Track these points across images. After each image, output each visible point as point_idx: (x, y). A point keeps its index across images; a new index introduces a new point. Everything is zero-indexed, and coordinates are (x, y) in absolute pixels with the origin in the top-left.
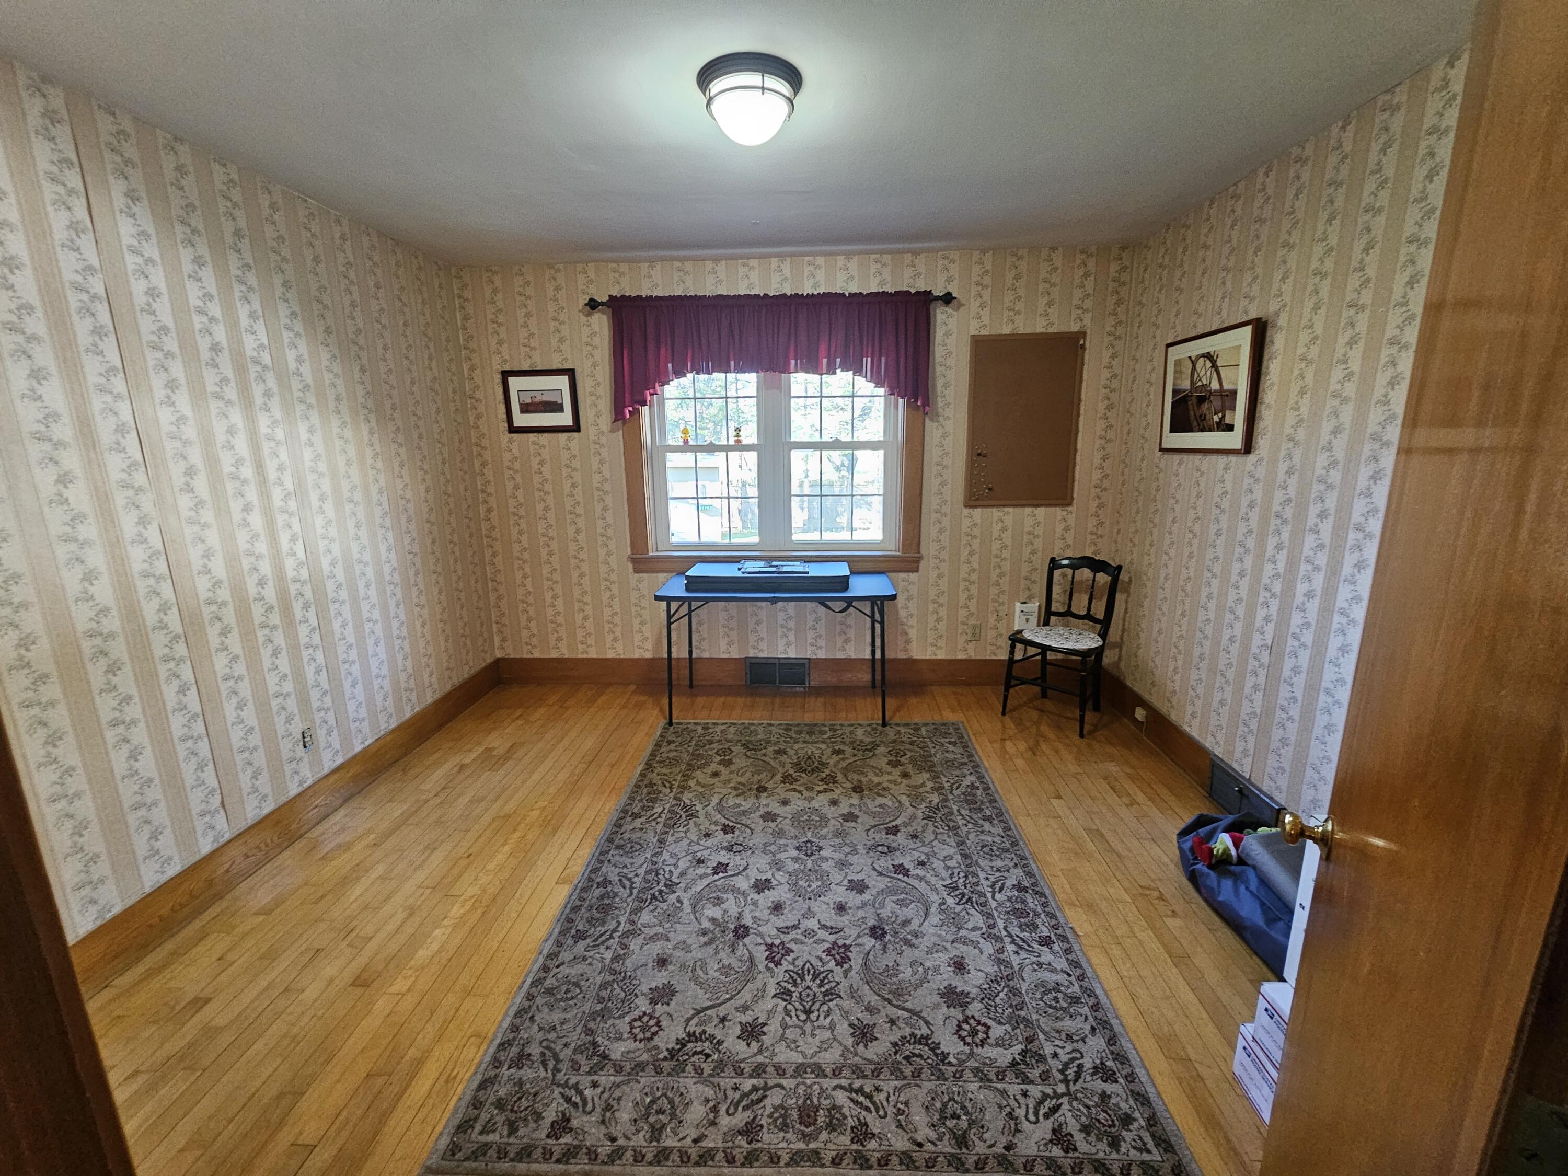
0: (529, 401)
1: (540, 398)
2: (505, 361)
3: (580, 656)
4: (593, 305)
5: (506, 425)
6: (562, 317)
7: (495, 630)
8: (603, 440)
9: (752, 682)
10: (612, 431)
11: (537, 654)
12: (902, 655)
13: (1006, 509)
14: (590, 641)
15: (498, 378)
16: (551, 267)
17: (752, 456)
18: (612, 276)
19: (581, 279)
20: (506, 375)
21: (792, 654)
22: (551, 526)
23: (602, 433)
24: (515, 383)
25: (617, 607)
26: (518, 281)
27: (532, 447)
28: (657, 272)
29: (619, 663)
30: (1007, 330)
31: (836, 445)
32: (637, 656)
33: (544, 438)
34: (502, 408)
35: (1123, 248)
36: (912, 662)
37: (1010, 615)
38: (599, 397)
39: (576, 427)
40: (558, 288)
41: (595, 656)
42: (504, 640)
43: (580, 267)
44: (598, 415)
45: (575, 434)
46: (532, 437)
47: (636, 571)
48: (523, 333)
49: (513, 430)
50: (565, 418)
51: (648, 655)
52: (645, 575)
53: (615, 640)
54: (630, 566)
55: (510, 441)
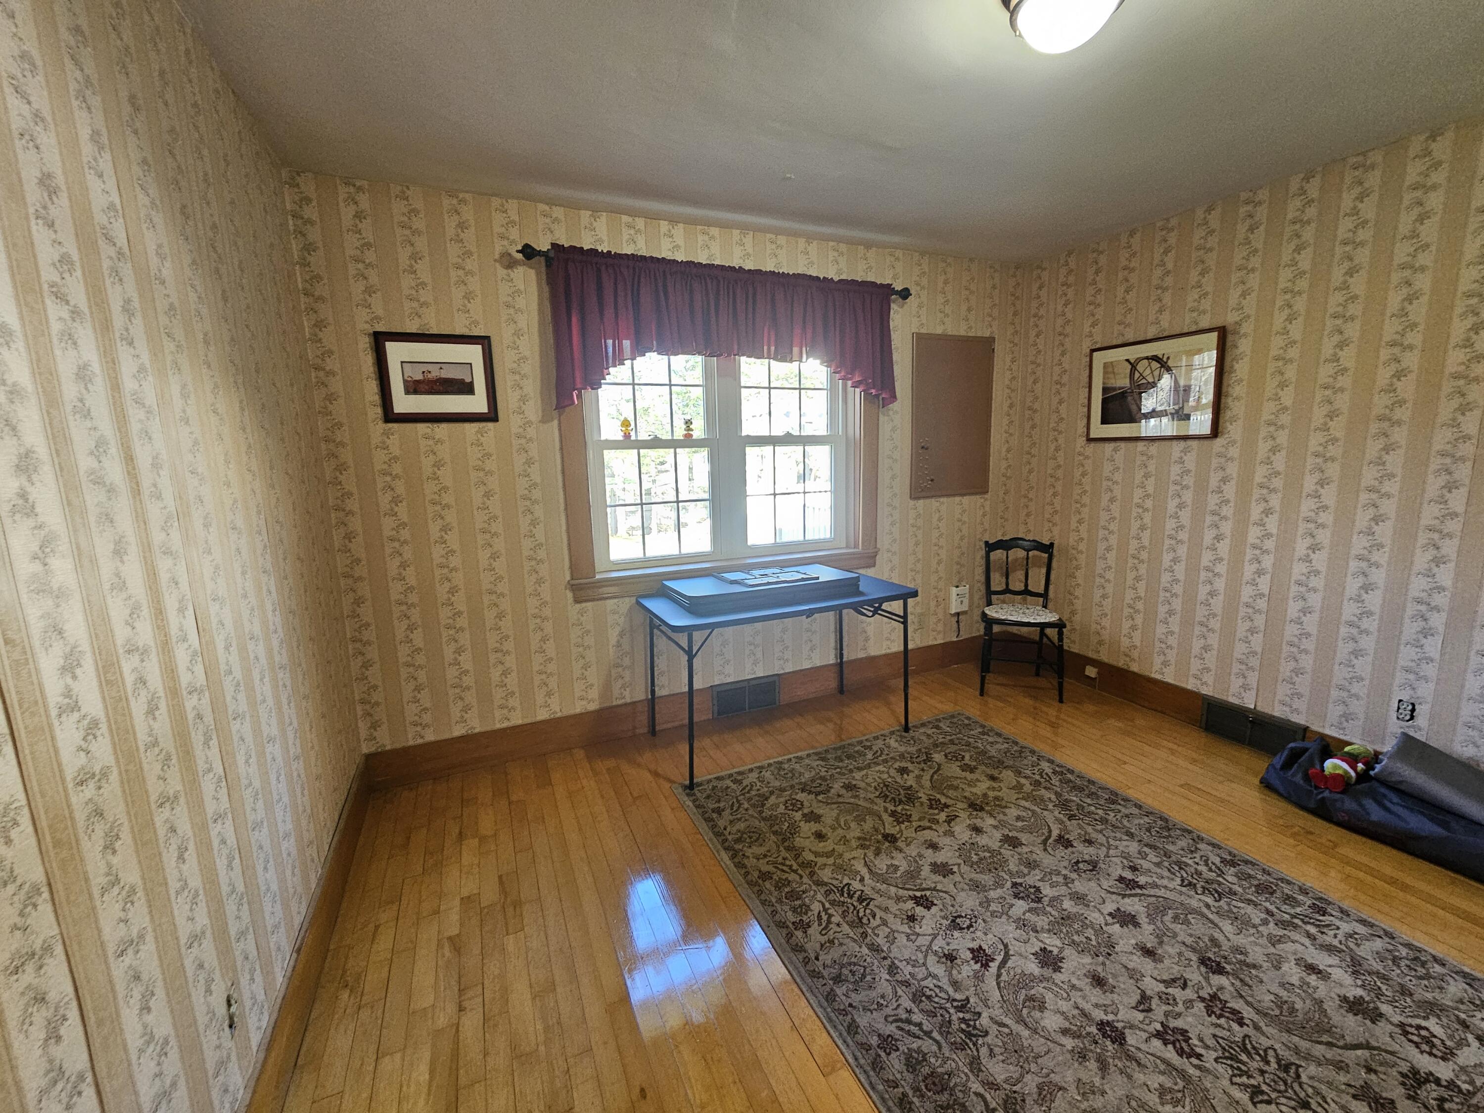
0: (419, 377)
1: (435, 373)
2: (378, 319)
3: (498, 726)
4: (528, 252)
5: (379, 410)
6: (470, 265)
7: (360, 713)
8: (531, 432)
9: (719, 714)
10: (544, 421)
11: (430, 736)
12: (861, 655)
13: (942, 500)
14: (513, 702)
15: (365, 343)
16: (452, 194)
17: (704, 453)
18: (541, 220)
19: (498, 219)
20: (379, 340)
21: (760, 674)
22: (453, 552)
23: (530, 423)
24: (396, 352)
25: (551, 652)
26: (398, 207)
27: (423, 443)
28: (602, 224)
29: (554, 723)
30: (939, 331)
31: (788, 440)
32: (578, 710)
33: (442, 430)
34: (372, 388)
35: (1017, 268)
36: (872, 659)
37: (947, 599)
38: (524, 376)
39: (492, 416)
40: (462, 226)
41: (520, 722)
42: (374, 726)
43: (496, 202)
44: (523, 399)
45: (490, 425)
46: (422, 428)
47: (577, 601)
48: (407, 282)
49: (390, 416)
50: (477, 403)
51: (593, 707)
52: (589, 605)
53: (549, 694)
54: (570, 595)
55: (387, 434)
